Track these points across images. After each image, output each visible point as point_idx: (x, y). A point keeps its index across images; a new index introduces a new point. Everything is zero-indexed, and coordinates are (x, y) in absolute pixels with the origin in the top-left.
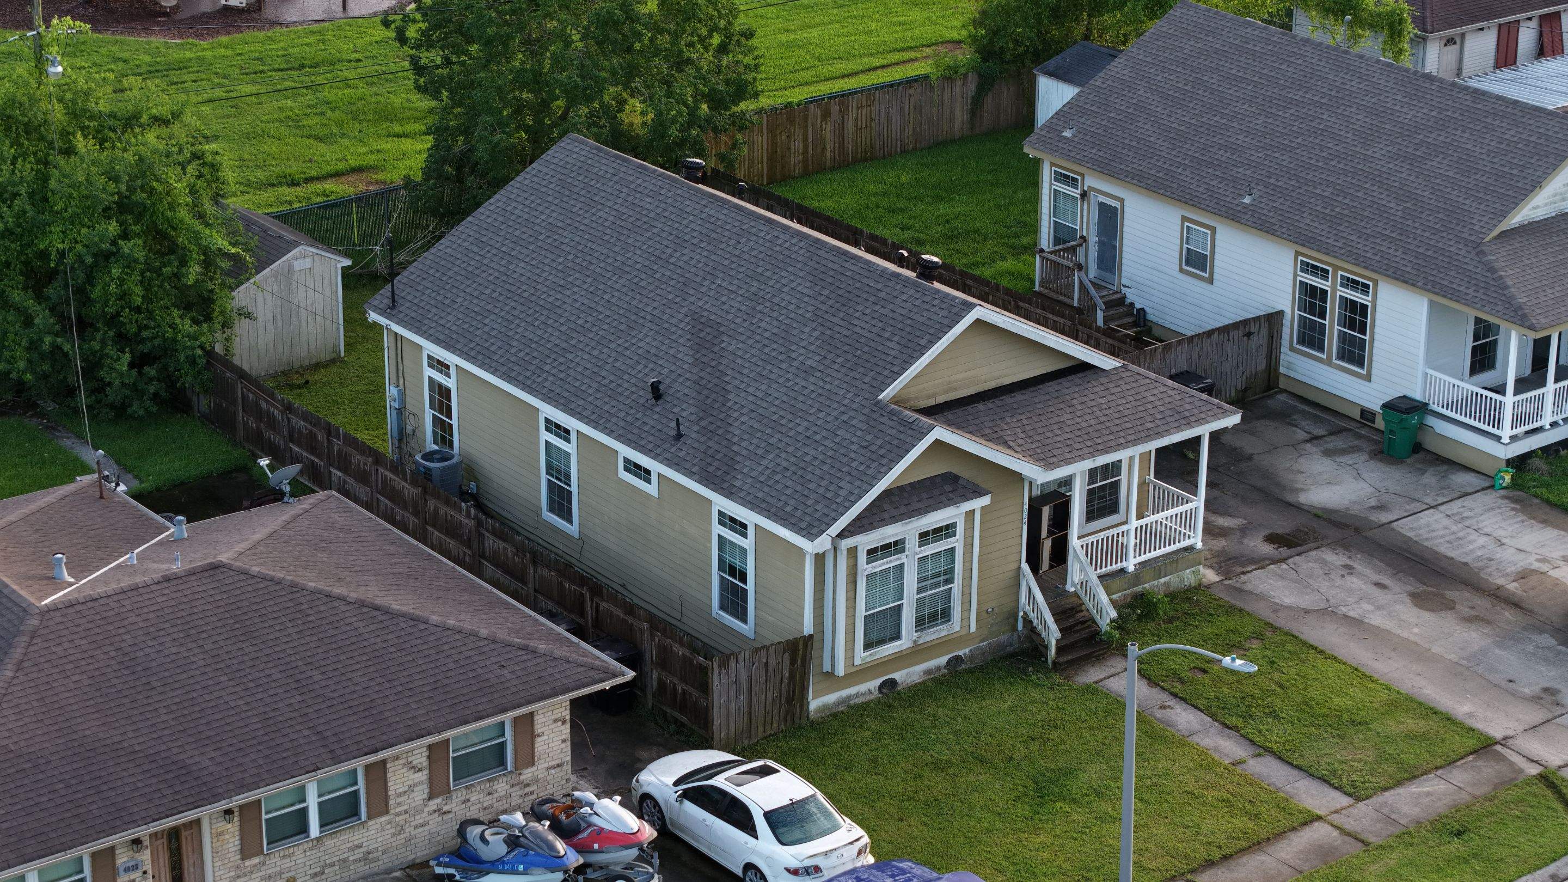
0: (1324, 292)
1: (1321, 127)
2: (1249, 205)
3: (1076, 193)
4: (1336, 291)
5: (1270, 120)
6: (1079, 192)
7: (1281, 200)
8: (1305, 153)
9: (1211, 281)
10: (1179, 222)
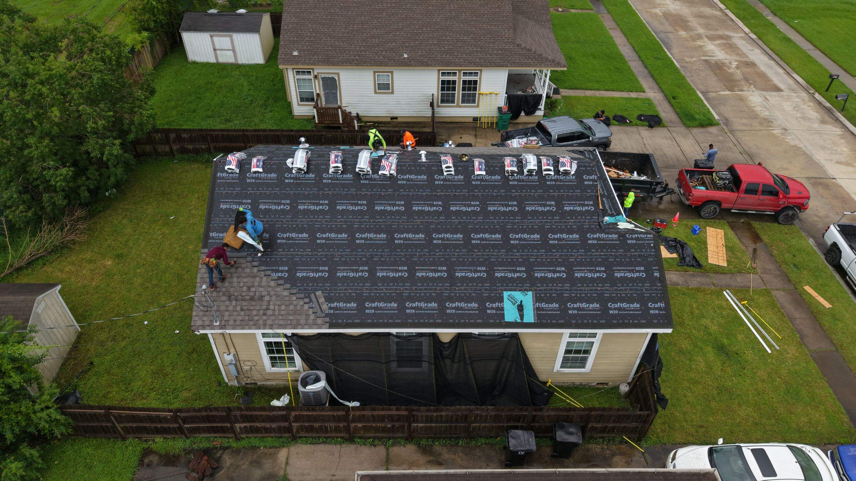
0: (454, 82)
1: (404, 16)
2: (408, 58)
3: (311, 77)
4: (459, 79)
5: (379, 20)
6: (312, 76)
7: (420, 51)
8: (408, 29)
9: (392, 93)
10: (372, 74)
